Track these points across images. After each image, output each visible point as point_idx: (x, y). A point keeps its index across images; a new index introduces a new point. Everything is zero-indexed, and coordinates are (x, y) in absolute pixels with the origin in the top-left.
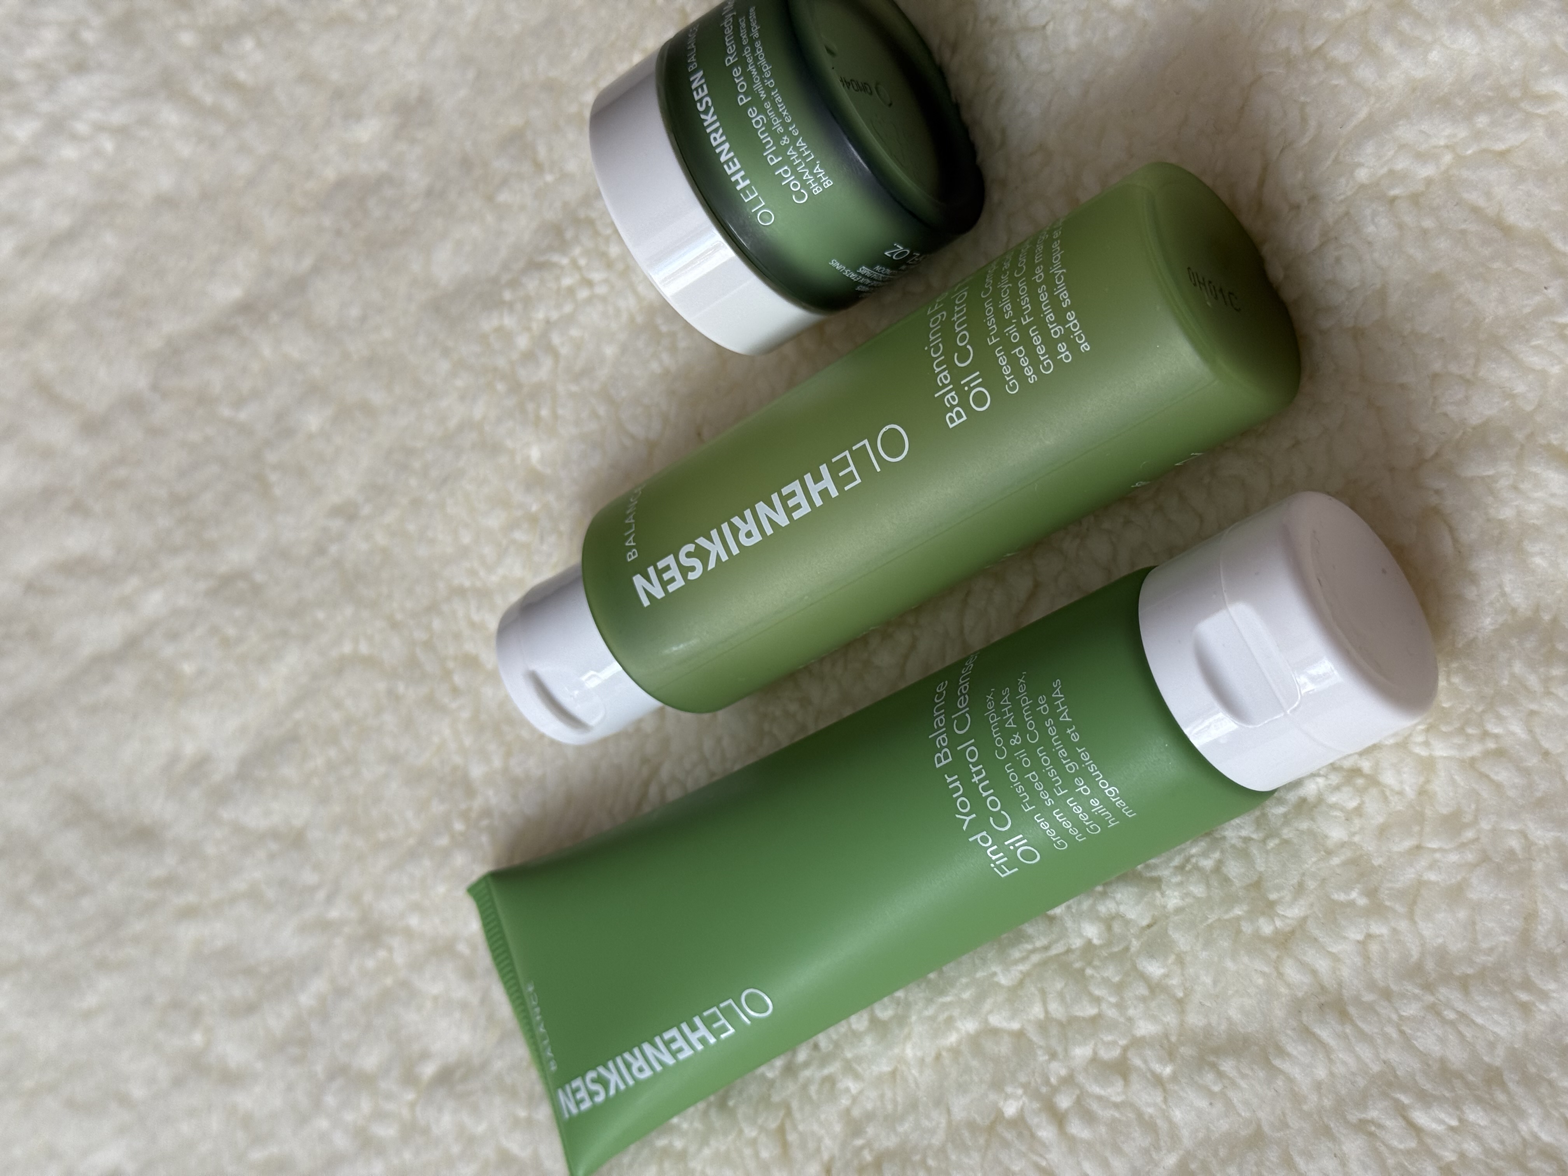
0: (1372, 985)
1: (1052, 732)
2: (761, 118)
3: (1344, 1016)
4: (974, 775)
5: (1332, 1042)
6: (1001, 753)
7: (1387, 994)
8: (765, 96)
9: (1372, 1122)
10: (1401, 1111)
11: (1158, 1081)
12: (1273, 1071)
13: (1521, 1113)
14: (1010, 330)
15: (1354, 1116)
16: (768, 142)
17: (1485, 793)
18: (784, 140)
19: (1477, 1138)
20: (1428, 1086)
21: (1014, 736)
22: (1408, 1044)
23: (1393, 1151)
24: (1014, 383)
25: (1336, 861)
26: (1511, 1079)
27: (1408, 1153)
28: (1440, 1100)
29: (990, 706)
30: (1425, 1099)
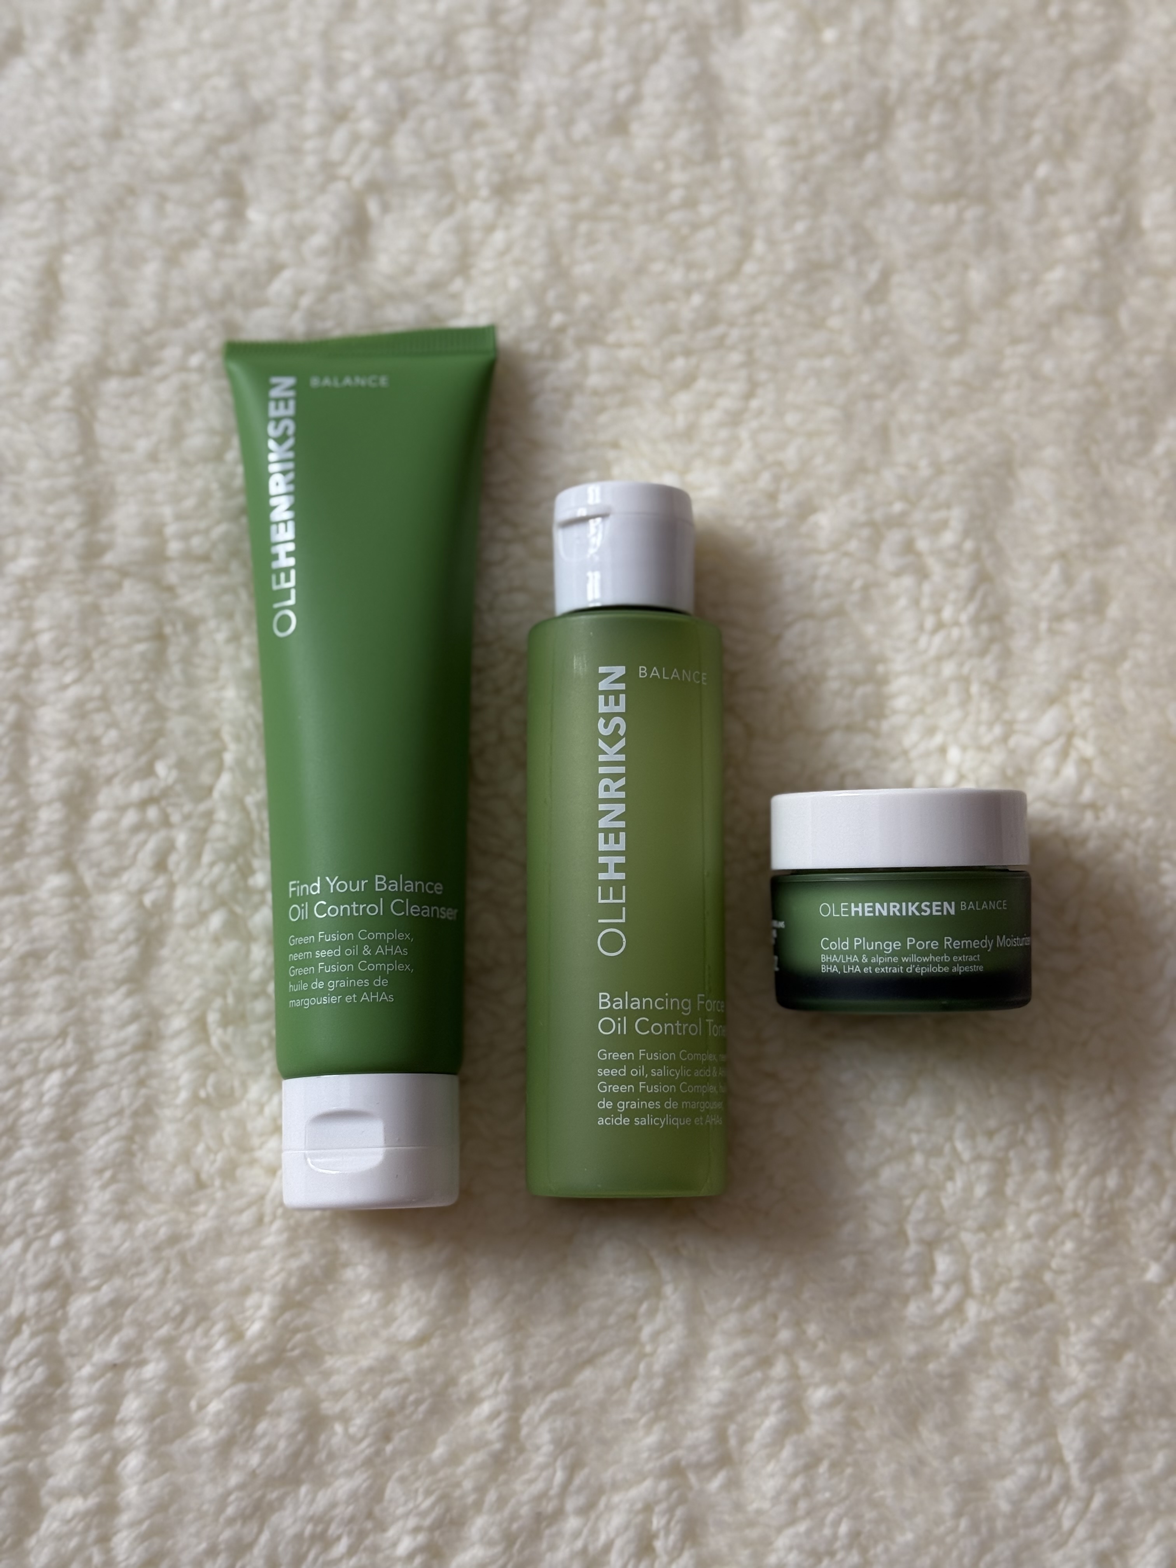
0: (151, 1075)
1: (359, 983)
2: (889, 950)
3: (137, 1048)
4: (357, 906)
5: (123, 1034)
6: (363, 935)
7: (141, 1083)
8: (903, 961)
9: (64, 1043)
10: (65, 1065)
11: (142, 891)
12: (120, 983)
13: (38, 1144)
14: (641, 1071)
15: (72, 1031)
16: (870, 947)
17: (239, 1203)
18: (866, 958)
19: (31, 1110)
20: (74, 1090)
21: (370, 951)
22: (105, 1085)
23: (41, 1050)
24: (604, 1057)
25: (237, 1083)
26: (59, 1146)
27: (36, 1061)
28: (61, 1097)
29: (401, 936)
30: (68, 1084)
